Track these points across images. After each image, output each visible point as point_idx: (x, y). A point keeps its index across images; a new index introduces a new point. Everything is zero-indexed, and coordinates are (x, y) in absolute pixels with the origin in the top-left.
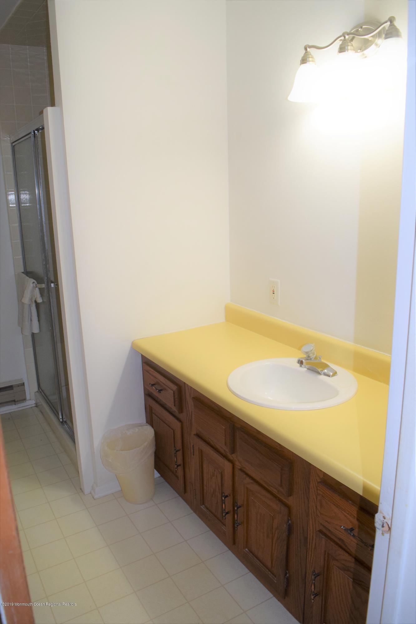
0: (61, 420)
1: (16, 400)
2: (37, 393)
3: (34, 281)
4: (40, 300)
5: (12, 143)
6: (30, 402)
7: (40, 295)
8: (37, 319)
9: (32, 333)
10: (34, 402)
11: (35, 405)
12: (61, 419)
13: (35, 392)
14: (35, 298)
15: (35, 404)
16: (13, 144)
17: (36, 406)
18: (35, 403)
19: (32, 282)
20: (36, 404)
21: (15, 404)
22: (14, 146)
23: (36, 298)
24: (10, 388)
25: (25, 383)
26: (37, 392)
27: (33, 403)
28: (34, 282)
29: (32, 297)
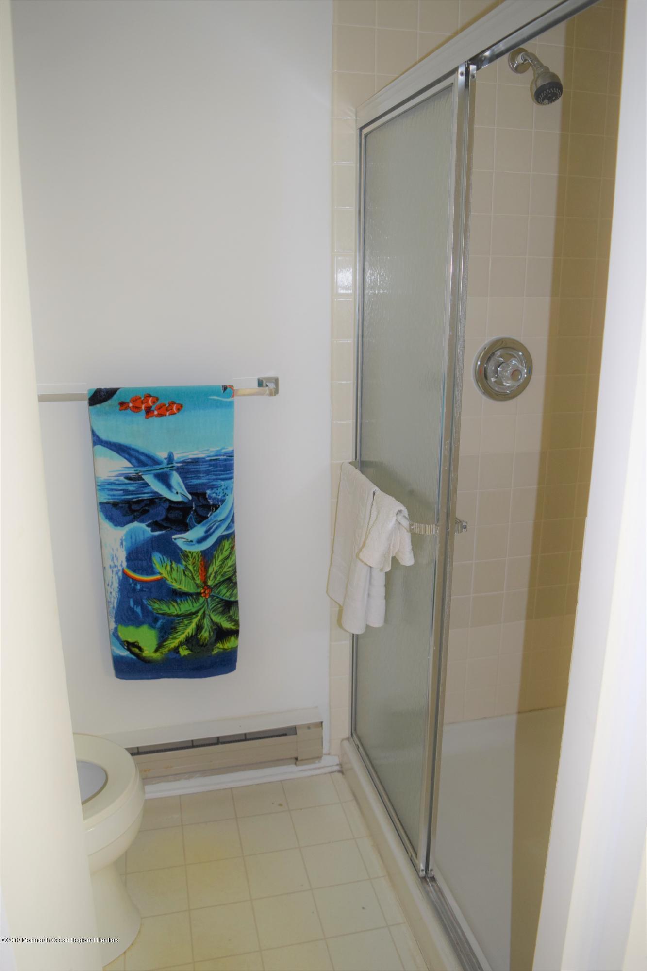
0: (422, 874)
1: (299, 759)
2: (346, 743)
3: (402, 508)
4: (407, 559)
5: (361, 129)
6: (330, 762)
7: (411, 547)
8: (384, 594)
9: (367, 625)
10: (336, 760)
11: (337, 768)
12: (422, 870)
13: (342, 740)
14: (396, 550)
15: (338, 765)
16: (365, 131)
17: (341, 772)
18: (339, 763)
19: (396, 511)
20: (340, 765)
21: (295, 764)
22: (366, 136)
23: (399, 551)
24: (291, 731)
25: (323, 724)
26: (348, 739)
27: (336, 764)
28: (400, 512)
29: (389, 549)
